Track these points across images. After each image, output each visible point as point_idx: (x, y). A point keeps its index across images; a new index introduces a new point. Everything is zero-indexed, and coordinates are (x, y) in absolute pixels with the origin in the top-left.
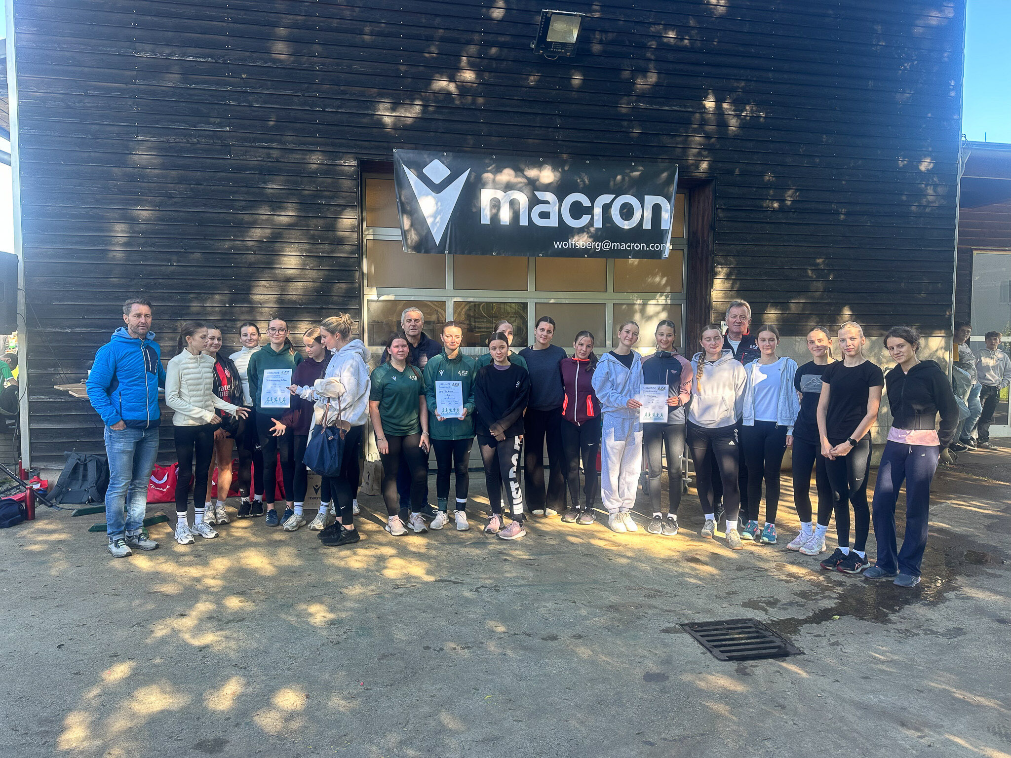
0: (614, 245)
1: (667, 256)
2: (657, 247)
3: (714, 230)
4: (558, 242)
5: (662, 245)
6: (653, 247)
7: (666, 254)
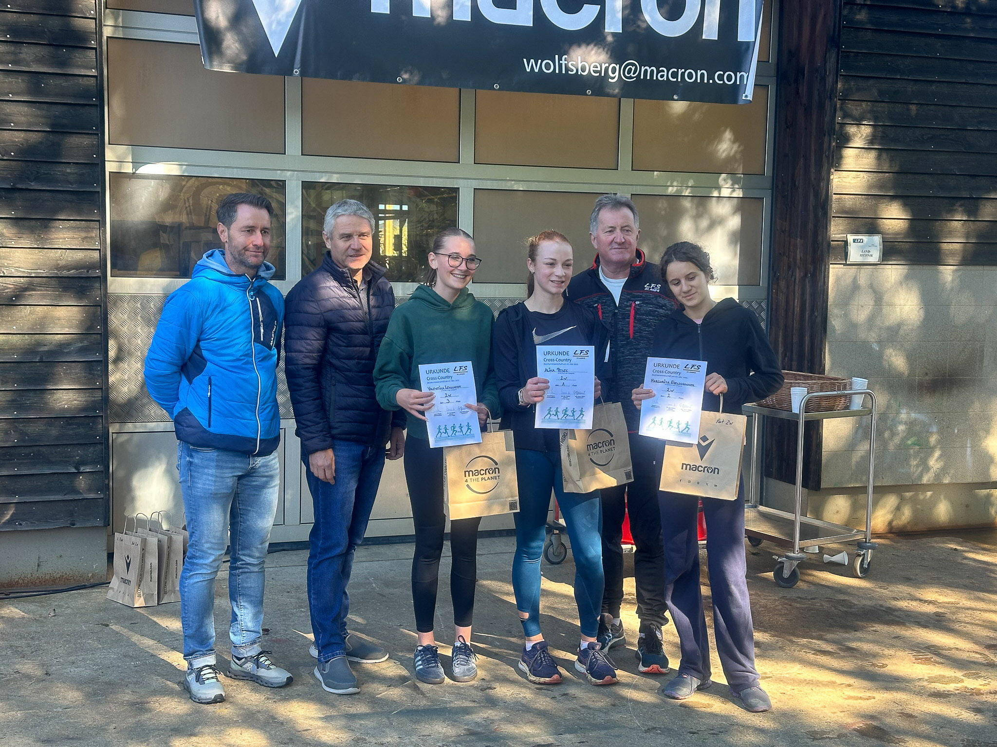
0: (646, 71)
1: (750, 98)
2: (729, 78)
3: (839, 47)
4: (532, 61)
5: (739, 75)
6: (721, 77)
7: (748, 93)
